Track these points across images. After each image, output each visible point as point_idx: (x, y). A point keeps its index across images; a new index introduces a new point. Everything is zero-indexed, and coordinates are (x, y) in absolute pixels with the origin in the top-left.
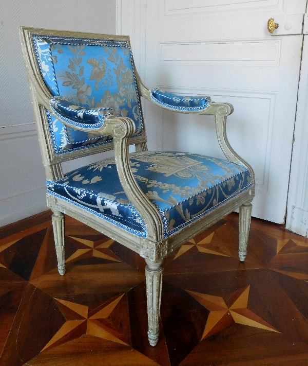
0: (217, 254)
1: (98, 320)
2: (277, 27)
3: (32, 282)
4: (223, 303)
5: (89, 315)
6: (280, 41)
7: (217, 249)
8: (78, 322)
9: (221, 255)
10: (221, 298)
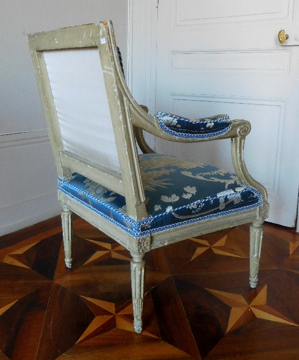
0: (233, 255)
1: (125, 315)
2: (287, 38)
3: (57, 282)
4: (243, 300)
5: (117, 311)
6: (290, 51)
7: (232, 251)
8: (107, 318)
9: (236, 256)
10: (241, 296)
